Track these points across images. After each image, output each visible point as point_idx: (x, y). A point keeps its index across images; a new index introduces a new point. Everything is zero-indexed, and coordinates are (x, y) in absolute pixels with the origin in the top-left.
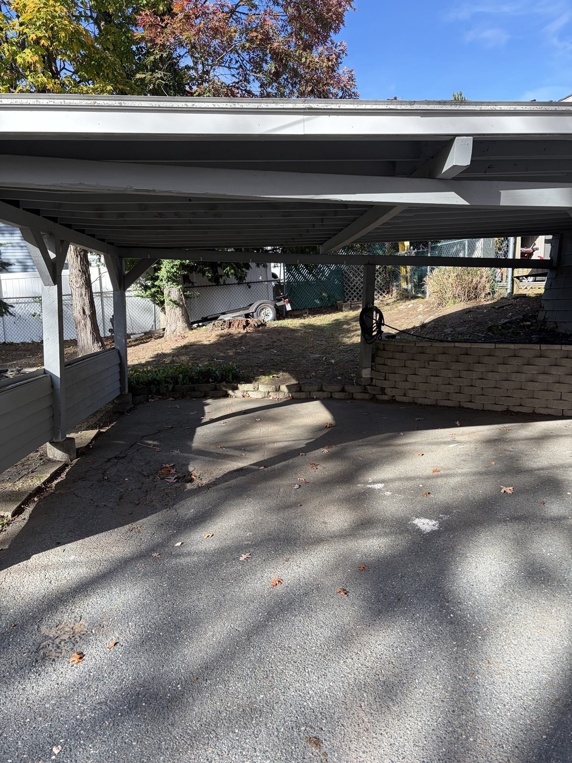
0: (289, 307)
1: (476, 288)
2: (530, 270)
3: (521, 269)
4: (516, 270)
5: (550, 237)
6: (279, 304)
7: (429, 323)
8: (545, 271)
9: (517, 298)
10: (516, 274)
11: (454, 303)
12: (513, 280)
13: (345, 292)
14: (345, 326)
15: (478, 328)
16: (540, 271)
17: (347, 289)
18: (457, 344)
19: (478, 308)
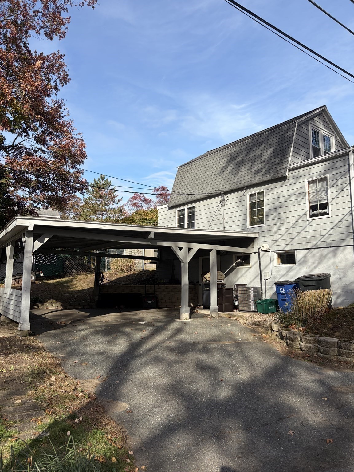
0: (42, 275)
1: (130, 267)
2: (150, 261)
3: (147, 261)
4: (145, 261)
5: (157, 250)
6: (37, 273)
7: (113, 281)
8: (156, 261)
9: (146, 271)
10: (145, 262)
11: (122, 273)
12: (144, 264)
13: (64, 269)
14: (65, 284)
15: (134, 282)
16: (154, 261)
17: (65, 267)
18: (131, 286)
19: (132, 275)
